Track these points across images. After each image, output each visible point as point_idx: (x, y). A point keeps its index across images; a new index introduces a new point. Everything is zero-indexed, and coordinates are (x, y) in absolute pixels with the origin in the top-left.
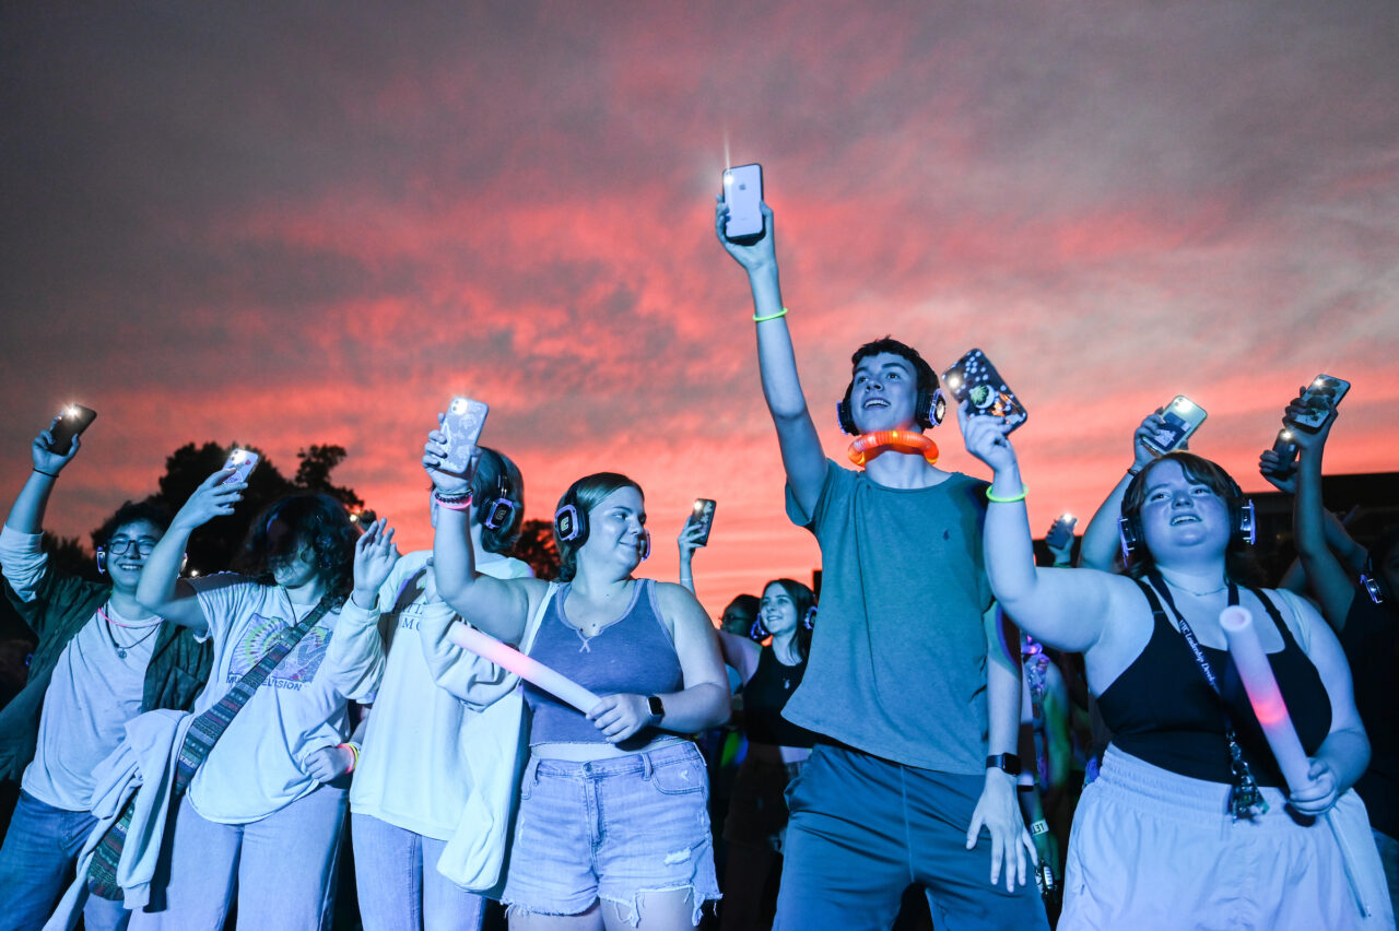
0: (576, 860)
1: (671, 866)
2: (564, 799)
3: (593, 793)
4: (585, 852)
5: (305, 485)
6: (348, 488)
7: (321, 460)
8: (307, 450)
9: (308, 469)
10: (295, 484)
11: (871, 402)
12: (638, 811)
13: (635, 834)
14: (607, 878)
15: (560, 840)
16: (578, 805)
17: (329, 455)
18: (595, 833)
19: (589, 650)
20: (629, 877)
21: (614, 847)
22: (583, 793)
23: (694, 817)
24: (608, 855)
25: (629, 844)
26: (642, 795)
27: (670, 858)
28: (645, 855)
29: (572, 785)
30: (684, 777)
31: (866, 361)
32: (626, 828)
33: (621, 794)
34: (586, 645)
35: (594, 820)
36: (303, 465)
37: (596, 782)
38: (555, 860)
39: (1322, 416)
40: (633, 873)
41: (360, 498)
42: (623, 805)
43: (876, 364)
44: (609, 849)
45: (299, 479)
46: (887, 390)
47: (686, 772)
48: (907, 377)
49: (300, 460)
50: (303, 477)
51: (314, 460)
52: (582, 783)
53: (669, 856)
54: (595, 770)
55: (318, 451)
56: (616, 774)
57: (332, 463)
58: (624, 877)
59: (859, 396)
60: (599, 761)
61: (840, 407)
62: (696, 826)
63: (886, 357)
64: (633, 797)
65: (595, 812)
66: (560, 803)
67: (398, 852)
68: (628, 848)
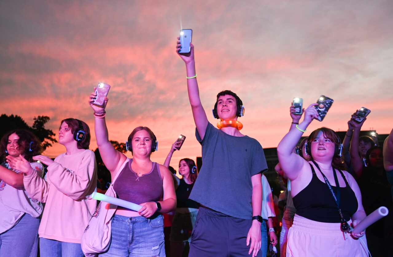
0: (123, 248)
1: (153, 251)
2: (122, 229)
3: (132, 228)
4: (127, 245)
5: (36, 128)
6: (50, 130)
7: (41, 121)
8: (37, 117)
9: (37, 123)
10: (32, 128)
11: (224, 110)
12: (145, 233)
13: (143, 240)
14: (133, 254)
15: (118, 242)
16: (126, 231)
17: (44, 119)
18: (131, 239)
19: (139, 180)
20: (140, 254)
21: (136, 244)
22: (129, 227)
23: (160, 235)
24: (134, 247)
25: (141, 244)
26: (147, 228)
27: (153, 248)
28: (146, 247)
29: (125, 224)
30: (159, 223)
31: (221, 97)
32: (141, 238)
33: (141, 228)
34: (138, 178)
35: (131, 236)
36: (35, 122)
37: (133, 224)
38: (116, 248)
39: (362, 119)
40: (141, 253)
41: (54, 133)
42: (141, 231)
43: (225, 98)
44: (134, 245)
45: (34, 127)
46: (228, 107)
47: (160, 221)
48: (234, 103)
49: (34, 121)
50: (35, 126)
51: (39, 121)
52: (128, 224)
53: (153, 247)
54: (133, 220)
55: (41, 118)
56: (139, 222)
57: (45, 122)
58: (139, 254)
59: (220, 108)
60: (135, 217)
61: (213, 111)
62: (161, 238)
63: (227, 96)
64: (144, 229)
65: (131, 233)
66: (120, 229)
67: (53, 246)
68: (140, 245)
